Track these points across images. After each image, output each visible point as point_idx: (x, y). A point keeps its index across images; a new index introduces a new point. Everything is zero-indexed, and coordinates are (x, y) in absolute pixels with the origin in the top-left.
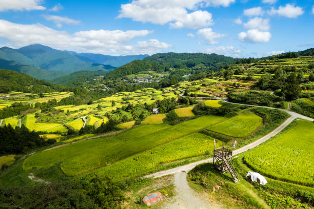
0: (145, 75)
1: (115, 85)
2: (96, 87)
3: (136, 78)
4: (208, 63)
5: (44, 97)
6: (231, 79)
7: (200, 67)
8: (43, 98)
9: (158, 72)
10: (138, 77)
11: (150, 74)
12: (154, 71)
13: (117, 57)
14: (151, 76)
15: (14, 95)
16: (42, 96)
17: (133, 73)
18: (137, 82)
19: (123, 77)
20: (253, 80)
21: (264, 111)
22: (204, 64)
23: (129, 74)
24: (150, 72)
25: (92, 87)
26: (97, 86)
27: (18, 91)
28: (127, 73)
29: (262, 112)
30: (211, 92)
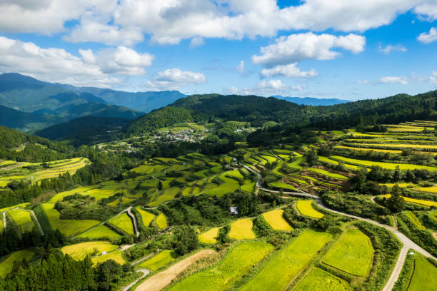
0: (183, 129)
1: (142, 144)
2: (117, 148)
3: (170, 133)
4: (265, 111)
5: (48, 167)
6: (316, 164)
7: (255, 117)
8: (48, 171)
9: (200, 124)
10: (174, 132)
11: (189, 127)
12: (195, 122)
13: (133, 93)
14: (192, 131)
15: (5, 166)
16: (45, 167)
17: (166, 126)
18: (174, 139)
19: (153, 131)
20: (344, 171)
21: (370, 228)
22: (261, 111)
23: (160, 127)
24: (189, 124)
25: (111, 147)
26: (118, 145)
27: (9, 159)
28: (157, 126)
29: (368, 229)
30: (297, 185)
